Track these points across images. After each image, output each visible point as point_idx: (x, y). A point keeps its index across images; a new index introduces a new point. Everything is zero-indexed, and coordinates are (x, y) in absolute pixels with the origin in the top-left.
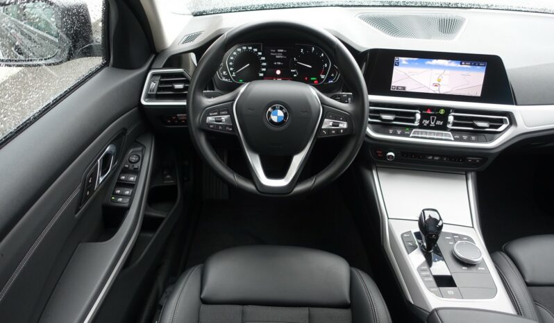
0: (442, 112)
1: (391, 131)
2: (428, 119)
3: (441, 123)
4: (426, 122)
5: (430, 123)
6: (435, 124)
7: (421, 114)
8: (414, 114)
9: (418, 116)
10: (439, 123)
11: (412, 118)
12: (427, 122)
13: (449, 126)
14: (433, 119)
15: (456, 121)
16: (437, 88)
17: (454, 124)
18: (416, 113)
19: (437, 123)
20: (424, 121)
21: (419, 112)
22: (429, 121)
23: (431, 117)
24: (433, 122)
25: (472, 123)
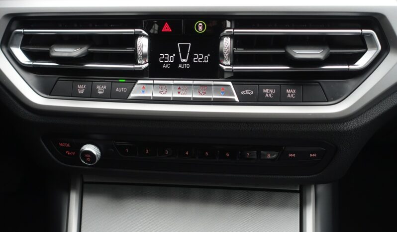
1: (81, 89)
2: (172, 50)
3: (206, 59)
6: (190, 61)
8: (131, 40)
9: (143, 44)
10: (199, 58)
11: (130, 50)
12: (170, 59)
13: (226, 65)
15: (240, 50)
17: (237, 58)
18: (137, 36)
19: (196, 60)
20: (162, 56)
21: (144, 32)
22: (174, 55)
23: (179, 44)
24: (184, 57)
25: (284, 51)
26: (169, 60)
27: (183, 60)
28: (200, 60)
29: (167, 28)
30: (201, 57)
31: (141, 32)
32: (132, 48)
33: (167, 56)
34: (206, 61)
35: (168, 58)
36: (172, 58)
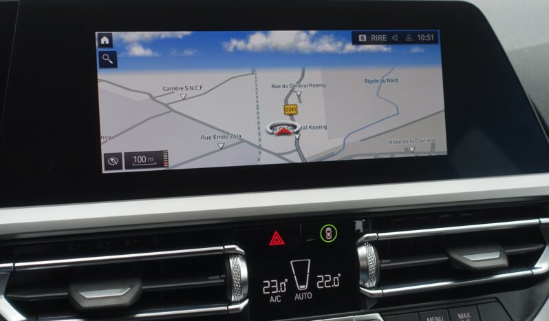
0: (329, 234)
2: (283, 273)
3: (336, 280)
4: (276, 288)
5: (292, 288)
6: (312, 287)
7: (247, 258)
8: (220, 263)
9: (240, 268)
10: (327, 281)
11: (215, 280)
12: (280, 287)
13: (370, 289)
14: (301, 268)
15: (387, 264)
16: (287, 143)
17: (386, 278)
18: (227, 255)
19: (320, 285)
20: (267, 284)
21: (238, 249)
22: (286, 280)
23: (291, 262)
24: (302, 282)
25: (447, 258)
26: (279, 289)
27: (301, 287)
28: (328, 284)
29: (277, 240)
30: (328, 278)
31: (234, 249)
32: (218, 277)
33: (274, 284)
34: (336, 284)
35: (276, 286)
36: (283, 285)
